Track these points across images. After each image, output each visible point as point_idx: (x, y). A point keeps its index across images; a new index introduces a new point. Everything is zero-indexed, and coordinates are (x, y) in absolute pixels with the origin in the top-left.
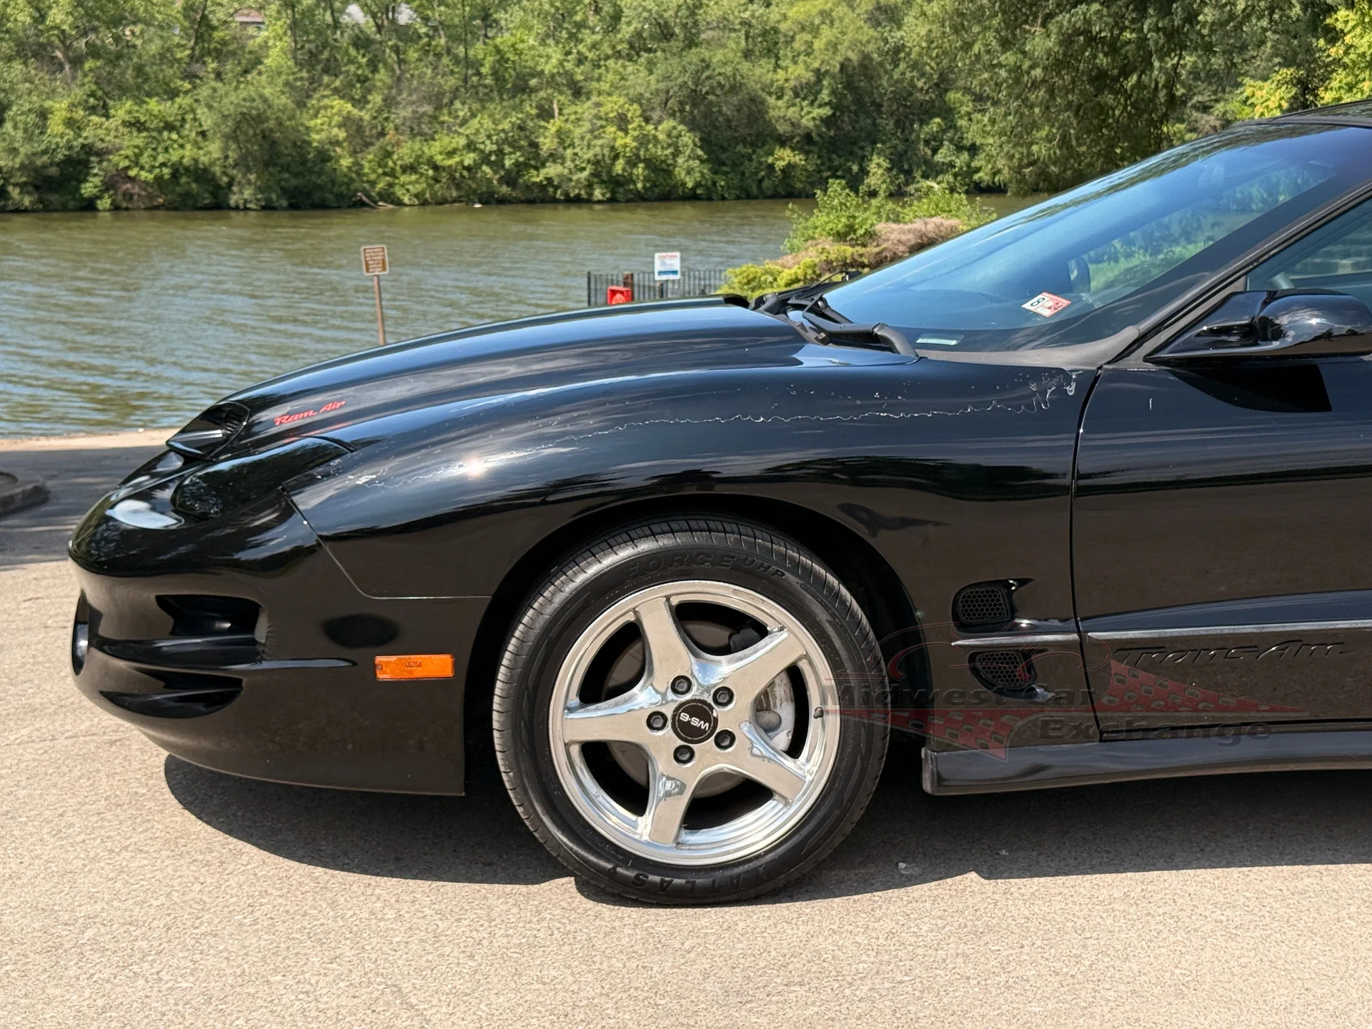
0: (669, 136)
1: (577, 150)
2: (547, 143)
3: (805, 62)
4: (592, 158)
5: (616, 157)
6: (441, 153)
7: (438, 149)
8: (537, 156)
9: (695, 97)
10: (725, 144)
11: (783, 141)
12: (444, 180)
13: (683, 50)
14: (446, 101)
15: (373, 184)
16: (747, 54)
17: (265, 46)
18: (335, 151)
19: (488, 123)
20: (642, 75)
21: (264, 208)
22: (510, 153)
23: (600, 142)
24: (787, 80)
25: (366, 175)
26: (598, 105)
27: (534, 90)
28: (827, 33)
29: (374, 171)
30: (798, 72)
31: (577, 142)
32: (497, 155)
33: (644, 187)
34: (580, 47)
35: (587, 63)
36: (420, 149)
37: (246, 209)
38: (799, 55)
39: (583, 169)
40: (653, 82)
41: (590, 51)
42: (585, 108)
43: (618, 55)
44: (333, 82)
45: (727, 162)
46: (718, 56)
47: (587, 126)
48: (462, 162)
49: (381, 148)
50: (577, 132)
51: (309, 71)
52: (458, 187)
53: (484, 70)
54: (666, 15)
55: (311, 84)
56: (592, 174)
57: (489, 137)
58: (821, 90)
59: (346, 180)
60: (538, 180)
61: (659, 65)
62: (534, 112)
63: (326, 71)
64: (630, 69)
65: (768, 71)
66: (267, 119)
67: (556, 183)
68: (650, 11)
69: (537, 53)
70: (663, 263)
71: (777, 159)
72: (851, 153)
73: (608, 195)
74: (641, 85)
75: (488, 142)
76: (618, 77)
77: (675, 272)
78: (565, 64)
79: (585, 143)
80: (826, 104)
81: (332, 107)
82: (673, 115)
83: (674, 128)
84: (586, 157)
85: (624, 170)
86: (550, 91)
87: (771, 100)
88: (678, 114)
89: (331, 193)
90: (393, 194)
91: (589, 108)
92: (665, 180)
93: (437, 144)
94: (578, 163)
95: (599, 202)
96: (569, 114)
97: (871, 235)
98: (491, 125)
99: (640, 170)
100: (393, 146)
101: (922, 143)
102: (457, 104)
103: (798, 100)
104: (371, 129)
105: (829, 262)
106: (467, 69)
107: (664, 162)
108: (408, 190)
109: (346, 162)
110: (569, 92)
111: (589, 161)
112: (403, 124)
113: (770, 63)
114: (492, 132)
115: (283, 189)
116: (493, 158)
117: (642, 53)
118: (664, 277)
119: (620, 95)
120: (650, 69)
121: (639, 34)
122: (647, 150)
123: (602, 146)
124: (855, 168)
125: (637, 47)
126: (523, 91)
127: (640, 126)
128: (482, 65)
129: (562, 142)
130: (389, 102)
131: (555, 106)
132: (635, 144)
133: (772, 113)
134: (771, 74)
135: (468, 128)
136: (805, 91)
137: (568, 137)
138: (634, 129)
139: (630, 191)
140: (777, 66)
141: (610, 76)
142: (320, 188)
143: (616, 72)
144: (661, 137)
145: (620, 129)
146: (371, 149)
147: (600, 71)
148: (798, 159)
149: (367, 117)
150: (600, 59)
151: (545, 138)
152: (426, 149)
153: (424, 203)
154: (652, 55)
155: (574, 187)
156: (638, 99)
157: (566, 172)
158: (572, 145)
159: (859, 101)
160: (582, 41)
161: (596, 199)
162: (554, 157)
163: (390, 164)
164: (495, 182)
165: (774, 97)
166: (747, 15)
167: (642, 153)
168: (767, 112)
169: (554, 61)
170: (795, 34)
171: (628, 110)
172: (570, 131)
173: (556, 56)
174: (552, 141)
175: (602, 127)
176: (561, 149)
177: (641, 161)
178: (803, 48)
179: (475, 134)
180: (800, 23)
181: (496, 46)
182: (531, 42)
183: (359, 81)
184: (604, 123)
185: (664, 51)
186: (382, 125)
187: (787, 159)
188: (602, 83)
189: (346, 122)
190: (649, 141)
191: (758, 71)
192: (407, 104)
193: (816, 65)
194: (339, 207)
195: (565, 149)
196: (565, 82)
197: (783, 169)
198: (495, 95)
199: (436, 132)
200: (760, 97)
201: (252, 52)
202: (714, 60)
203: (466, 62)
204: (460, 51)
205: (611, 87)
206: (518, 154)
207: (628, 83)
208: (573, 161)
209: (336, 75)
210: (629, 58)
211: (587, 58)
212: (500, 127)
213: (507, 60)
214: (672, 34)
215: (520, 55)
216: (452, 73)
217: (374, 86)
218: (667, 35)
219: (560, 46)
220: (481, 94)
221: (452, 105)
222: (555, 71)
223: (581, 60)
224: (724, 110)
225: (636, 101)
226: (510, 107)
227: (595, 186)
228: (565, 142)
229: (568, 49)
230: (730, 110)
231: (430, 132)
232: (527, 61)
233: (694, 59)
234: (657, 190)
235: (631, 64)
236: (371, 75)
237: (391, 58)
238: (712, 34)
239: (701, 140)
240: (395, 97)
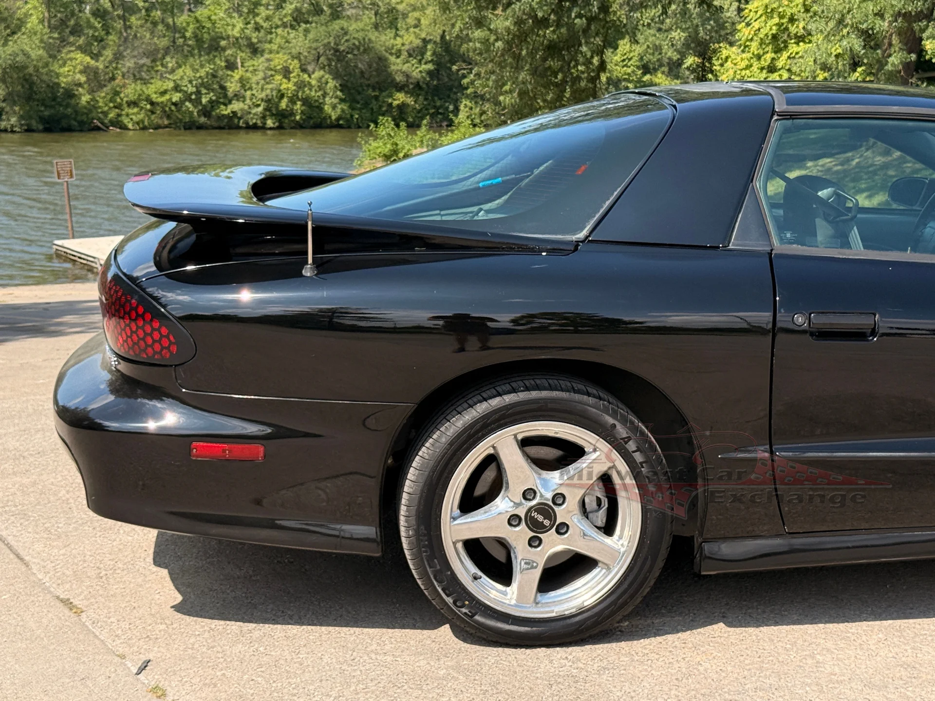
0: (319, 82)
1: (254, 92)
2: (232, 87)
4: (265, 98)
5: (282, 96)
6: (156, 93)
7: (154, 90)
8: (225, 96)
9: (339, 57)
10: (360, 89)
11: (400, 88)
12: (158, 112)
13: (329, 21)
14: (160, 56)
15: (105, 114)
16: (376, 26)
17: (27, 15)
18: (77, 90)
19: (189, 72)
20: (300, 39)
21: (27, 131)
22: (206, 94)
23: (270, 86)
24: (403, 45)
25: (100, 107)
26: (268, 60)
27: (224, 49)
28: (430, 13)
29: (106, 105)
30: (409, 39)
31: (254, 86)
32: (196, 95)
33: (302, 118)
34: (258, 19)
35: (262, 31)
36: (141, 90)
37: (13, 132)
38: (411, 27)
39: (258, 106)
40: (307, 44)
41: (265, 22)
42: (260, 62)
43: (284, 25)
44: (78, 41)
45: (361, 101)
46: (353, 26)
47: (261, 75)
48: (171, 99)
49: (112, 89)
50: (254, 79)
51: (59, 33)
52: (168, 117)
53: (188, 34)
55: (61, 42)
56: (265, 110)
57: (190, 82)
58: (426, 52)
59: (85, 111)
60: (226, 113)
61: (312, 32)
62: (223, 64)
63: (72, 33)
64: (292, 36)
66: (27, 67)
67: (239, 115)
69: (225, 23)
71: (394, 100)
72: (449, 97)
73: (277, 124)
74: (300, 46)
75: (189, 86)
76: (284, 40)
78: (246, 31)
79: (260, 87)
80: (430, 62)
81: (76, 59)
82: (323, 68)
83: (323, 76)
84: (261, 97)
85: (287, 106)
86: (234, 50)
87: (392, 59)
88: (327, 68)
89: (75, 120)
90: (121, 122)
91: (263, 62)
92: (318, 114)
93: (153, 86)
94: (254, 100)
95: (271, 129)
96: (249, 66)
98: (192, 74)
99: (298, 106)
100: (121, 88)
102: (168, 59)
103: (411, 59)
104: (104, 75)
106: (175, 33)
107: (316, 101)
108: (132, 119)
109: (85, 99)
110: (248, 50)
111: (262, 100)
112: (128, 72)
113: (391, 32)
114: (193, 78)
115: (40, 118)
116: (193, 97)
117: (302, 24)
119: (285, 54)
120: (306, 35)
121: (297, 10)
122: (304, 92)
123: (272, 90)
125: (299, 18)
126: (216, 49)
127: (299, 75)
128: (187, 31)
129: (243, 86)
130: (118, 57)
131: (239, 60)
132: (294, 88)
133: (393, 67)
134: (392, 41)
135: (176, 75)
136: (416, 52)
137: (248, 83)
138: (294, 77)
139: (293, 121)
140: (397, 35)
141: (278, 40)
142: (67, 116)
143: (283, 37)
144: (314, 82)
145: (285, 77)
146: (105, 89)
147: (271, 36)
148: (410, 101)
149: (101, 67)
150: (272, 28)
151: (231, 83)
152: (144, 89)
153: (144, 128)
154: (308, 25)
155: (252, 119)
156: (298, 57)
157: (246, 107)
158: (251, 89)
160: (258, 15)
161: (269, 127)
162: (237, 97)
163: (119, 100)
164: (195, 114)
165: (394, 56)
167: (300, 94)
168: (390, 67)
169: (237, 29)
170: (409, 12)
171: (290, 64)
172: (249, 79)
173: (240, 25)
174: (236, 85)
175: (272, 76)
176: (242, 91)
177: (299, 100)
178: (415, 23)
179: (180, 80)
180: (412, 5)
181: (196, 18)
182: (222, 15)
183: (96, 41)
184: (273, 73)
185: (316, 23)
186: (113, 73)
187: (401, 100)
188: (272, 45)
189: (86, 70)
190: (305, 86)
191: (383, 38)
192: (131, 57)
193: (423, 35)
194: (81, 131)
195: (245, 91)
196: (245, 43)
197: (398, 105)
198: (196, 51)
199: (152, 78)
200: (384, 56)
201: (18, 19)
202: (351, 29)
203: (174, 29)
204: (170, 21)
205: (278, 47)
206: (212, 94)
207: (291, 45)
208: (251, 99)
209: (79, 36)
210: (292, 27)
211: (262, 27)
212: (198, 75)
213: (203, 27)
214: (322, 11)
215: (214, 24)
216: (164, 36)
217: (107, 44)
218: (318, 11)
219: (242, 18)
220: (185, 51)
221: (164, 58)
222: (238, 35)
223: (258, 28)
224: (360, 65)
225: (296, 58)
226: (206, 60)
227: (268, 118)
228: (245, 86)
229: (248, 20)
230: (364, 65)
231: (147, 77)
232: (219, 28)
233: (337, 27)
234: (312, 122)
235: (294, 31)
236: (105, 37)
237: (119, 25)
238: (354, 11)
239: (340, 85)
240: (122, 53)
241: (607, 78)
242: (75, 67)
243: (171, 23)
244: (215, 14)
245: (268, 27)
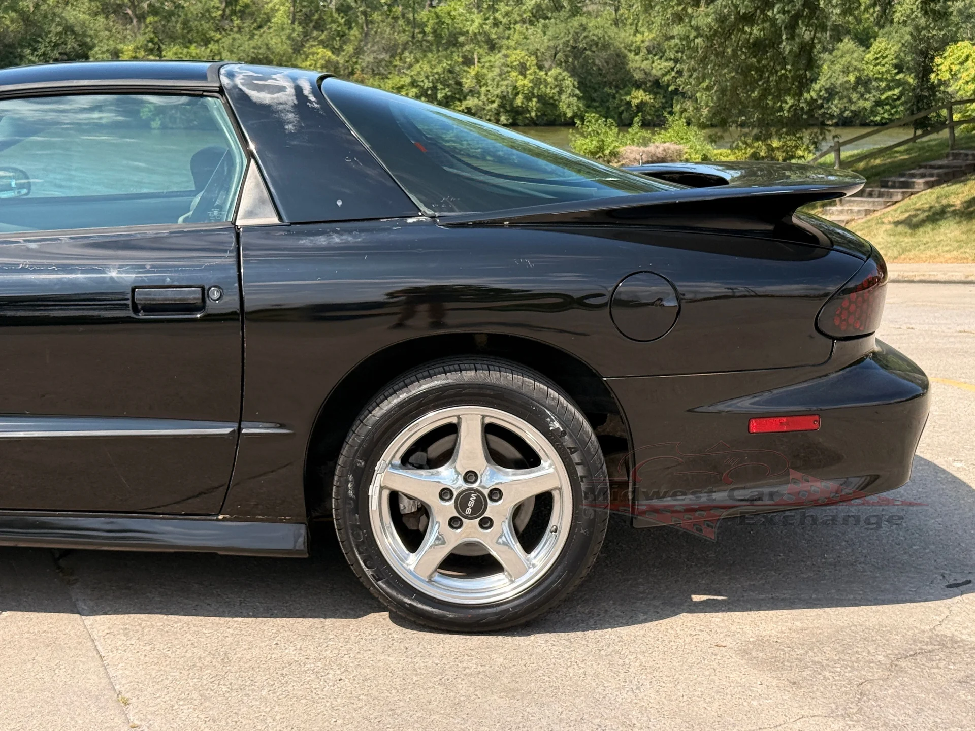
0: (556, 79)
1: (489, 88)
2: (468, 82)
4: (500, 94)
5: (517, 94)
6: (393, 88)
7: (390, 85)
8: (460, 91)
9: (576, 52)
10: (597, 86)
11: (638, 85)
13: (568, 18)
14: (399, 51)
16: (616, 23)
17: (274, 10)
19: (426, 68)
20: (538, 35)
22: (442, 89)
23: (505, 83)
24: (643, 42)
26: (506, 56)
27: (462, 45)
30: (651, 36)
31: (489, 82)
32: (432, 90)
33: (536, 115)
34: (497, 15)
35: (501, 27)
36: (378, 84)
39: (493, 102)
40: (546, 41)
41: (504, 18)
42: (497, 59)
43: (523, 21)
44: (321, 35)
45: (597, 99)
46: (592, 23)
47: (497, 71)
48: (407, 94)
50: (490, 75)
51: (304, 28)
53: (427, 30)
55: (305, 36)
56: (500, 106)
57: (427, 77)
60: (461, 108)
61: (550, 29)
62: (460, 60)
63: (315, 28)
64: (530, 31)
65: (630, 35)
67: (473, 111)
69: (464, 18)
71: (633, 98)
73: (511, 121)
74: (537, 43)
75: (426, 81)
76: (522, 36)
78: (484, 26)
79: (495, 83)
80: (671, 59)
81: (318, 54)
82: (560, 65)
83: (560, 74)
84: (496, 93)
85: (522, 103)
86: (472, 46)
87: (631, 56)
88: (563, 64)
91: (500, 58)
92: (552, 111)
93: (390, 82)
94: (489, 97)
95: (504, 125)
96: (485, 62)
98: (429, 69)
99: (534, 103)
102: (407, 54)
103: (651, 56)
104: (344, 70)
106: (415, 28)
107: (552, 98)
110: (486, 47)
111: (497, 96)
112: (367, 67)
113: (631, 29)
114: (430, 74)
116: (429, 92)
117: (541, 20)
119: (523, 50)
120: (545, 31)
121: (538, 6)
122: (539, 89)
123: (507, 86)
125: (537, 15)
126: (455, 45)
127: (535, 72)
128: (426, 26)
129: (479, 82)
130: (359, 51)
131: (475, 56)
132: (531, 85)
133: (631, 65)
134: (631, 37)
135: (412, 71)
136: (656, 49)
137: (484, 79)
138: (531, 74)
139: (526, 118)
140: (637, 31)
141: (516, 36)
143: (521, 33)
144: (550, 80)
145: (521, 73)
147: (509, 32)
148: (648, 98)
149: (342, 61)
150: (510, 24)
151: (467, 79)
152: (383, 85)
154: (547, 21)
155: (486, 115)
156: (535, 53)
157: (481, 103)
158: (486, 84)
160: (497, 11)
161: (501, 123)
162: (472, 92)
165: (633, 53)
167: (535, 91)
168: (628, 64)
169: (476, 24)
171: (527, 60)
172: (485, 75)
173: (478, 21)
174: (471, 81)
175: (508, 72)
176: (478, 87)
177: (535, 97)
179: (417, 75)
181: (436, 13)
182: (461, 10)
183: (338, 35)
184: (509, 69)
185: (555, 18)
186: (352, 67)
187: (641, 98)
188: (510, 41)
189: (328, 64)
190: (541, 83)
191: (622, 35)
192: (371, 53)
195: (481, 87)
196: (483, 39)
197: (636, 105)
198: (434, 48)
199: (390, 73)
200: (623, 53)
201: (265, 14)
202: (590, 25)
203: (414, 24)
204: (411, 16)
205: (516, 43)
206: (447, 90)
207: (528, 41)
208: (486, 95)
209: (323, 31)
210: (531, 23)
211: (501, 23)
212: (435, 71)
213: (443, 23)
214: (563, 7)
215: (453, 19)
216: (404, 31)
217: (349, 39)
218: (558, 7)
219: (482, 14)
220: (424, 47)
221: (403, 53)
222: (477, 31)
223: (496, 24)
224: (597, 62)
225: (533, 54)
226: (443, 56)
227: (501, 114)
228: (481, 82)
229: (487, 16)
230: (601, 62)
231: (386, 73)
232: (458, 24)
233: (576, 24)
234: (546, 118)
235: (532, 27)
236: (347, 31)
237: (361, 19)
238: (595, 7)
239: (579, 83)
240: (362, 48)
241: (856, 77)
242: (316, 61)
243: (412, 18)
244: (455, 10)
245: (508, 23)
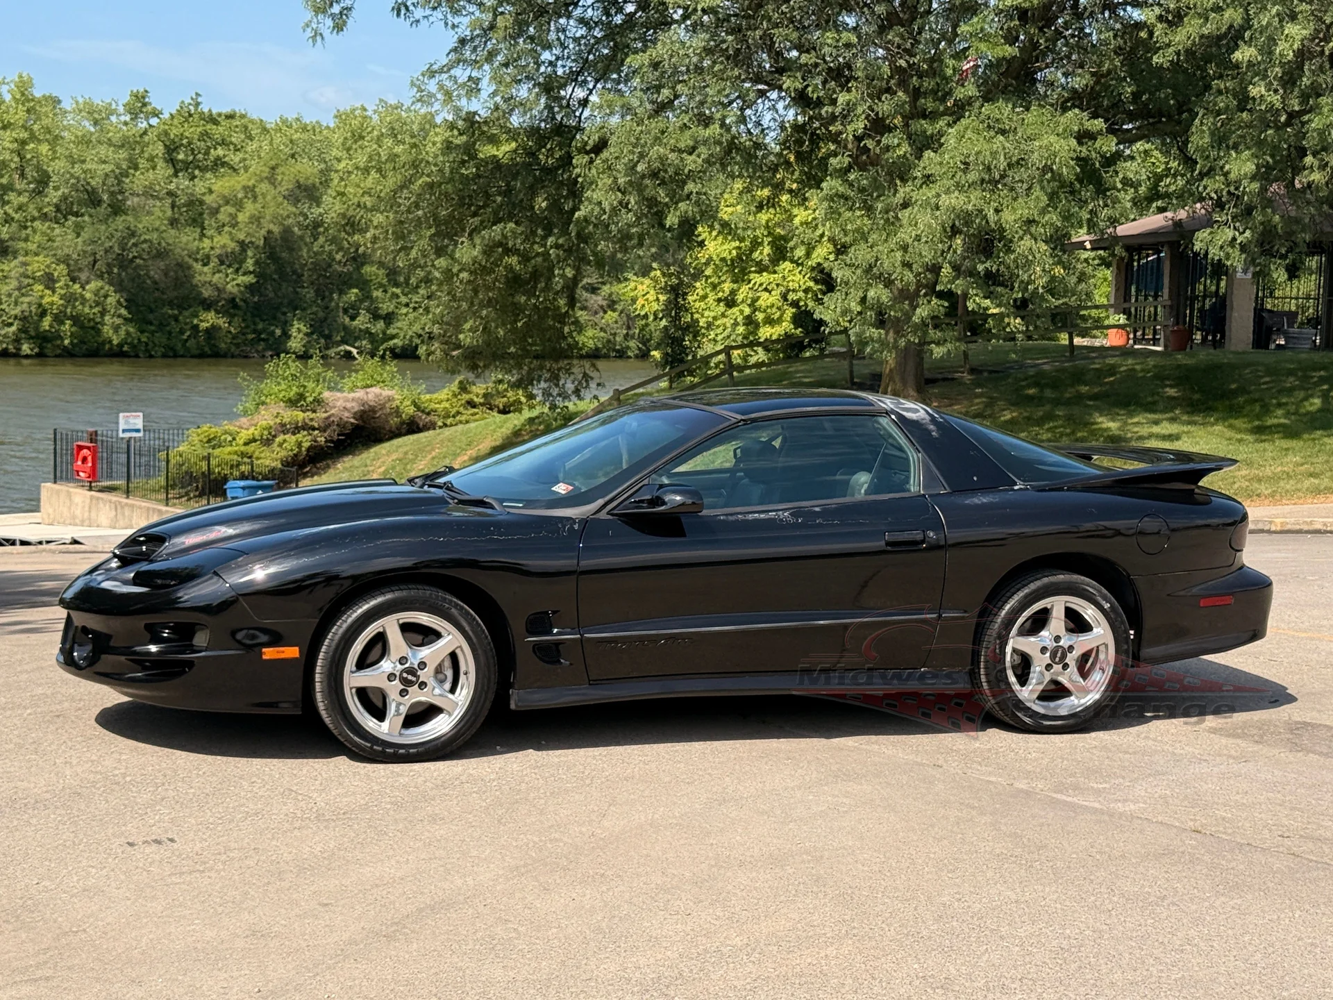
0: (96, 295)
1: (4, 306)
3: (231, 233)
4: (19, 314)
5: (43, 313)
9: (123, 262)
10: (153, 306)
11: (208, 305)
13: (109, 216)
16: (173, 222)
20: (69, 237)
23: (27, 299)
24: (212, 248)
26: (25, 264)
28: (250, 208)
30: (222, 242)
31: (4, 298)
33: (71, 343)
34: (8, 208)
35: (14, 224)
38: (224, 225)
39: (11, 325)
40: (80, 244)
41: (16, 213)
42: (12, 267)
43: (44, 217)
45: (155, 322)
46: (144, 224)
47: (14, 283)
50: (4, 289)
54: (93, 183)
56: (19, 330)
58: (245, 259)
61: (86, 229)
64: (57, 231)
65: (195, 239)
68: (78, 179)
70: (127, 423)
71: (202, 321)
72: (275, 318)
73: (36, 350)
74: (68, 247)
76: (45, 238)
77: (138, 431)
79: (13, 299)
80: (251, 273)
82: (101, 277)
83: (102, 288)
84: (13, 313)
85: (51, 326)
87: (198, 266)
88: (106, 276)
91: (16, 267)
92: (94, 337)
95: (27, 357)
97: (318, 401)
99: (68, 326)
101: (341, 310)
103: (223, 267)
105: (283, 425)
107: (91, 320)
111: (16, 317)
113: (195, 232)
117: (70, 217)
118: (127, 435)
119: (47, 256)
120: (78, 232)
121: (64, 198)
122: (74, 307)
123: (30, 304)
124: (278, 332)
125: (64, 211)
127: (67, 285)
132: (62, 302)
133: (198, 278)
134: (196, 242)
136: (230, 259)
138: (61, 288)
139: (58, 346)
140: (203, 235)
141: (37, 238)
143: (44, 234)
144: (88, 295)
145: (47, 287)
147: (27, 232)
148: (222, 322)
150: (26, 221)
154: (79, 219)
155: (2, 343)
156: (65, 260)
159: (281, 270)
160: (8, 202)
161: (23, 353)
165: (200, 263)
166: (172, 187)
167: (69, 310)
168: (193, 277)
170: (220, 206)
171: (55, 270)
175: (29, 285)
177: (68, 318)
178: (227, 219)
180: (225, 197)
184: (31, 281)
185: (91, 216)
187: (211, 321)
188: (29, 243)
190: (76, 300)
191: (184, 239)
193: (242, 236)
197: (207, 330)
200: (187, 263)
202: (140, 227)
205: (38, 247)
207: (55, 245)
210: (56, 221)
211: (13, 219)
214: (100, 201)
218: (94, 201)
224: (152, 273)
225: (63, 262)
227: (23, 341)
230: (157, 273)
233: (121, 226)
234: (84, 347)
235: (59, 226)
239: (126, 300)
245: (22, 219)
